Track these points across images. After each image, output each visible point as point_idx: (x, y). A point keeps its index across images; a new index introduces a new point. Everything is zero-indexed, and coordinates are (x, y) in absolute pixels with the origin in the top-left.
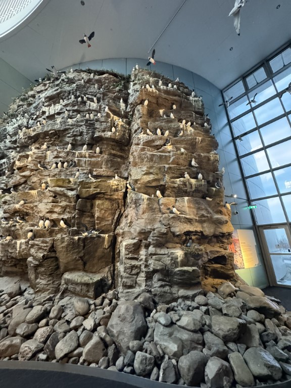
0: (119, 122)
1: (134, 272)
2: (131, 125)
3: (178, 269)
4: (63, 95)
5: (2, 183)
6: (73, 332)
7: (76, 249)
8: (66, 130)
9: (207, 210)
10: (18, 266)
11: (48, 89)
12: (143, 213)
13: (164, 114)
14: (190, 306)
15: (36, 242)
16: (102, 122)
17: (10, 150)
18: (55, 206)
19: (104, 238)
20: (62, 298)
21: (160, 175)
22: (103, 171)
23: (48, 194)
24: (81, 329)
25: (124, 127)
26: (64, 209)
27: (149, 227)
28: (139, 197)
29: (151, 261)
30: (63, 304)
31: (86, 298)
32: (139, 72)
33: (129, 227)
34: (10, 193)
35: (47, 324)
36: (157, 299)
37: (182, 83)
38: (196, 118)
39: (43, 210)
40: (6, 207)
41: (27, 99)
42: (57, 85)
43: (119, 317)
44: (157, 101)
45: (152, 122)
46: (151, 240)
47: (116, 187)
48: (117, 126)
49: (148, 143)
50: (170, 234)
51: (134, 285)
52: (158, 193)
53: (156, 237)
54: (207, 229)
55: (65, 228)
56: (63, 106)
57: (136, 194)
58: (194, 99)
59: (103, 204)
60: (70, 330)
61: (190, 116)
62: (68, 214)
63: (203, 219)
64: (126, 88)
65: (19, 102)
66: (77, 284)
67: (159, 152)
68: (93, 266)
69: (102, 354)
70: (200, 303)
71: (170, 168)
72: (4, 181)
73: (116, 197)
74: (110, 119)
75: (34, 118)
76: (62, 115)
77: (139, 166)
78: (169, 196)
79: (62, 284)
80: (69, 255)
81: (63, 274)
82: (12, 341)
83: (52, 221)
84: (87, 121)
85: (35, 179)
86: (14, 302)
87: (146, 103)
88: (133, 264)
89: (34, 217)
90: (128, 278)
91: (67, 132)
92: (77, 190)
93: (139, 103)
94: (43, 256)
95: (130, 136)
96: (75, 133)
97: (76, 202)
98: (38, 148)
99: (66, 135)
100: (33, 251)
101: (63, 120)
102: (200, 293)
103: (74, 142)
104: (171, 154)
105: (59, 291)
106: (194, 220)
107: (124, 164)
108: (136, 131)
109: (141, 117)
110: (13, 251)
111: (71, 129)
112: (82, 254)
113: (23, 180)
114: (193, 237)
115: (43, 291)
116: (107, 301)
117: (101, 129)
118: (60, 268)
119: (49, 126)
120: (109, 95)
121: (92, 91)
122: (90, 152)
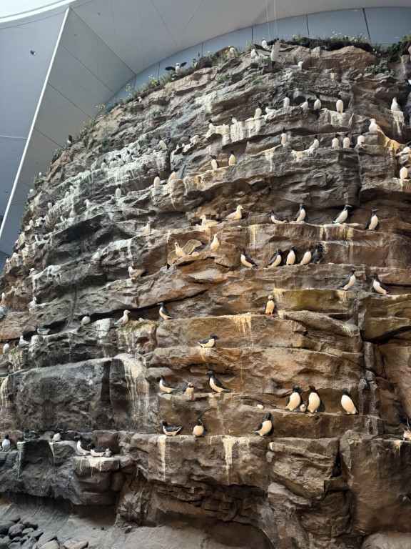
5: (124, 295)
15: (291, 447)
16: (374, 155)
22: (397, 273)
23: (289, 326)
26: (337, 363)
34: (158, 318)
39: (285, 365)
56: (267, 122)
72: (128, 291)
75: (185, 150)
80: (384, 487)
89: (250, 380)
91: (291, 182)
92: (358, 319)
94: (325, 485)
96: (312, 183)
97: (361, 349)
99: (287, 187)
101: (280, 153)
103: (309, 204)
110: (213, 463)
111: (301, 173)
117: (377, 172)
118: (358, 522)
119: (247, 168)
120: (364, 92)
121: (327, 85)
122: (356, 227)
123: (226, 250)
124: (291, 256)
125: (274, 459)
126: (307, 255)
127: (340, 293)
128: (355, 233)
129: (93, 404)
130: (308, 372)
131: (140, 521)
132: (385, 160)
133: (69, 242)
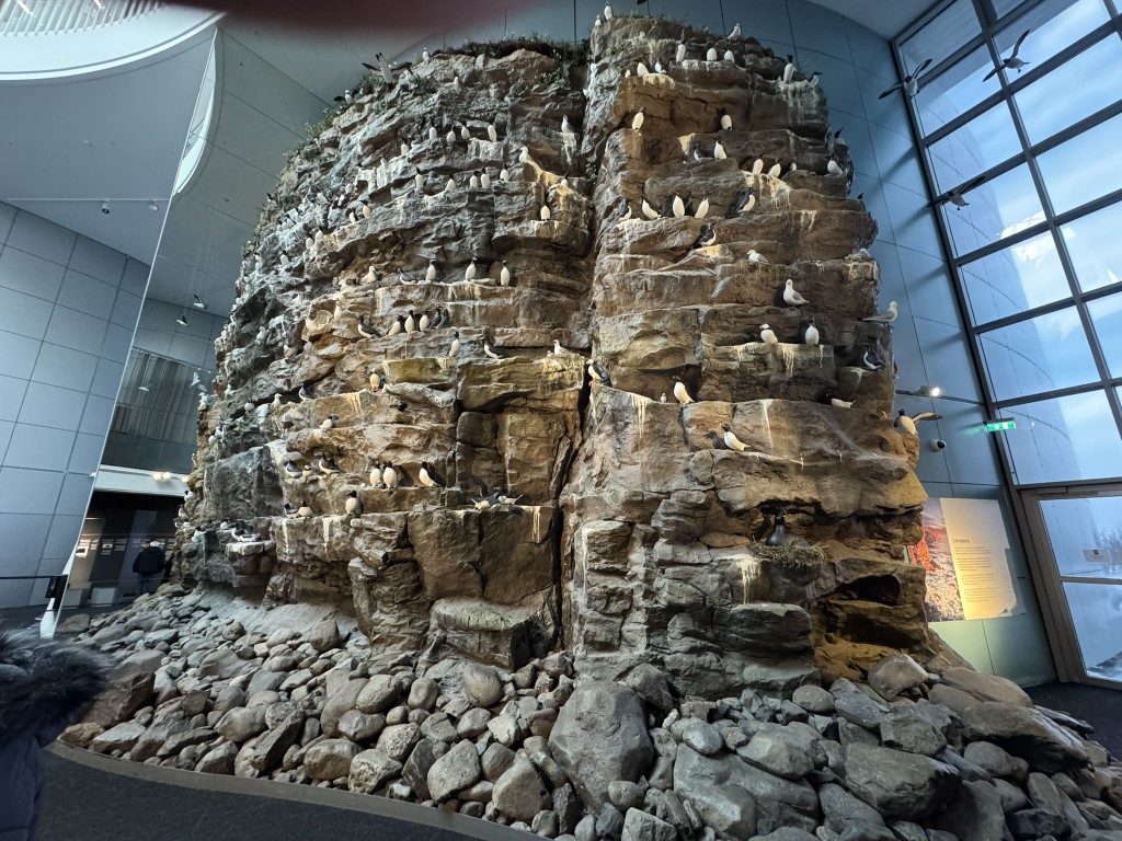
0: (561, 187)
1: (614, 608)
2: (596, 194)
3: (740, 607)
4: (408, 131)
5: (279, 377)
6: (465, 743)
7: (462, 542)
8: (420, 226)
9: (833, 436)
10: (327, 578)
11: (369, 119)
12: (636, 448)
13: (693, 148)
14: (780, 712)
15: (367, 523)
16: (513, 194)
17: (291, 293)
18: (405, 432)
19: (530, 516)
20: (433, 661)
21: (682, 337)
22: (522, 333)
23: (386, 400)
24: (484, 740)
25: (574, 203)
26: (428, 437)
27: (654, 488)
28: (625, 403)
29: (659, 582)
30: (438, 677)
31: (493, 667)
32: (615, 28)
33: (597, 485)
34: (298, 400)
35: (404, 720)
36: (679, 684)
37: (752, 41)
38: (800, 148)
39: (376, 442)
40: (292, 435)
41: (319, 153)
42: (392, 104)
43: (579, 719)
44: (672, 111)
45: (658, 180)
46: (660, 524)
47: (556, 375)
48: (554, 201)
49: (648, 245)
50: (716, 507)
51: (616, 642)
52: (680, 389)
53: (674, 514)
54: (833, 496)
55: (432, 489)
56: (409, 161)
57: (613, 394)
58: (791, 87)
59: (524, 424)
60: (459, 738)
61: (779, 144)
62: (436, 452)
63: (822, 463)
64: (578, 82)
65: (301, 164)
66: (468, 630)
67: (681, 267)
68: (506, 588)
69: (539, 804)
70: (811, 707)
71: (714, 314)
72: (282, 373)
73: (559, 406)
74: (534, 184)
75: (340, 204)
76: (407, 187)
77: (621, 312)
78: (711, 398)
79: (432, 626)
80: (444, 556)
81: (432, 603)
82: (332, 747)
83: (400, 469)
84: (472, 195)
85: (352, 364)
86: (327, 662)
87: (638, 120)
88: (612, 586)
89: (357, 460)
90: (597, 622)
91: (423, 234)
92: (457, 388)
93: (616, 123)
94: (385, 557)
95: (592, 225)
96: (443, 234)
97: (455, 420)
98: (355, 283)
99: (421, 240)
100: (359, 543)
101: (412, 200)
102: (810, 680)
103: (442, 260)
104: (718, 271)
105: (425, 643)
106: (792, 468)
107: (578, 309)
108: (609, 210)
109: (623, 168)
110: (316, 542)
111: (431, 223)
112: (476, 556)
113: (325, 368)
114: (789, 519)
115: (389, 641)
116: (544, 678)
117: (512, 215)
118: (426, 589)
120: (528, 112)
121: (483, 107)
122: (485, 284)
123: (348, 319)
124: (409, 321)
125: (355, 535)
126: (424, 320)
127: (440, 360)
128: (482, 290)
129: (253, 491)
130: (396, 447)
131: (284, 599)
132: (526, 199)
133: (250, 321)
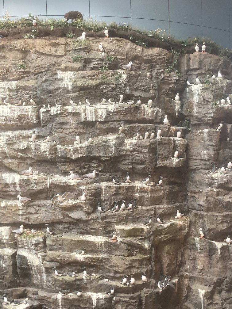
19: (175, 284)
27: (223, 276)
33: (199, 273)
46: (224, 287)
53: (228, 284)
62: (145, 267)
73: (179, 238)
74: (172, 139)
80: (154, 306)
91: (123, 158)
92: (150, 239)
99: (121, 161)
110: (87, 306)
111: (129, 155)
119: (100, 148)
123: (90, 202)
125: (115, 303)
128: (152, 189)
130: (130, 267)
132: (169, 147)
